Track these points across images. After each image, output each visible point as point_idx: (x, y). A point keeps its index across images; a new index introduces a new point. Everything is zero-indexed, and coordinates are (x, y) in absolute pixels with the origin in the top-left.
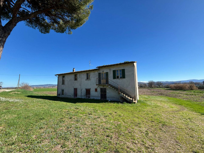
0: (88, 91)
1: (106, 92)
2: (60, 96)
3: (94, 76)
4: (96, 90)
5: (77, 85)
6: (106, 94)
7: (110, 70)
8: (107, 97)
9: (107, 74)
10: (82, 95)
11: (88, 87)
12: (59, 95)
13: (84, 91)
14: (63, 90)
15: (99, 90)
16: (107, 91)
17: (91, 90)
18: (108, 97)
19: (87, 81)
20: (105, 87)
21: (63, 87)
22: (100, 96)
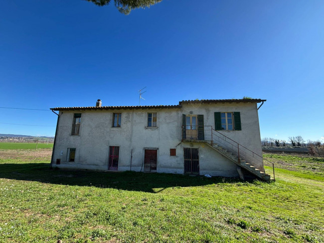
0: (151, 155)
1: (198, 158)
2: (61, 166)
3: (168, 121)
4: (173, 152)
5: (118, 138)
6: (198, 162)
7: (208, 111)
8: (200, 168)
9: (201, 118)
10: (135, 162)
11: (151, 145)
12: (58, 162)
13: (139, 155)
14: (73, 151)
15: (180, 152)
16: (202, 156)
17: (159, 153)
18: (204, 169)
19: (149, 131)
20: (195, 147)
21: (74, 141)
22: (183, 165)
